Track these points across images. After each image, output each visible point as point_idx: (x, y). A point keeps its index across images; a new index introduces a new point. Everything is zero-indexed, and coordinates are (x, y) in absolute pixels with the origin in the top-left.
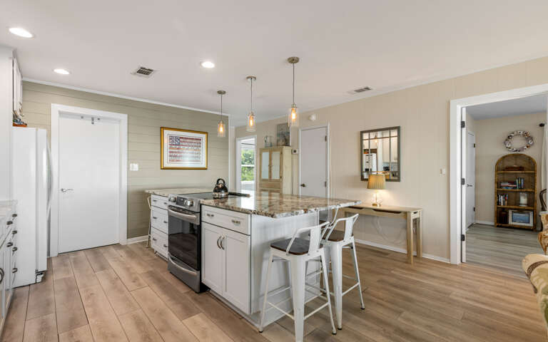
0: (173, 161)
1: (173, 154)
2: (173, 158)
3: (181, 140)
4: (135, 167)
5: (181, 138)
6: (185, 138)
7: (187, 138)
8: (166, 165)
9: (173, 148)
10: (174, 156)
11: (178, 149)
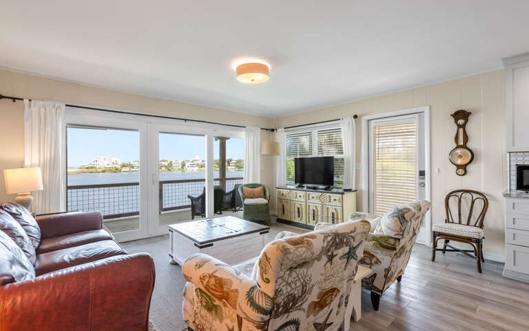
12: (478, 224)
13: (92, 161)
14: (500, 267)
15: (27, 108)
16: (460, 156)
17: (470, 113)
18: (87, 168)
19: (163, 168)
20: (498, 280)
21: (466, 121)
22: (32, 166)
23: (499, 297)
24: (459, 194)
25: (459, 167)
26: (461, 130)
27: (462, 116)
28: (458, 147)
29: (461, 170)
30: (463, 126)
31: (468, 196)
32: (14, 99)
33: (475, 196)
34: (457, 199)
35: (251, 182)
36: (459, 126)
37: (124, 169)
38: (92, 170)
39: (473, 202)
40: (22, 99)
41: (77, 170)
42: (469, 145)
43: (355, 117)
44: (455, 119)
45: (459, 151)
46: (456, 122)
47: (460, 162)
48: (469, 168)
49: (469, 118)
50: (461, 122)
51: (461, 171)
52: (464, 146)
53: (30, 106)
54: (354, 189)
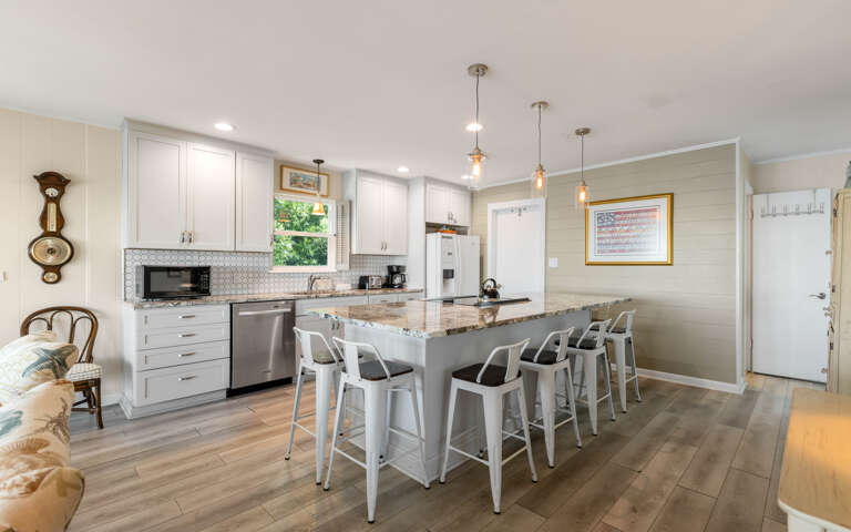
0: (603, 252)
1: (604, 242)
2: (604, 248)
3: (617, 216)
4: (553, 263)
5: (616, 213)
6: (625, 213)
7: (628, 212)
8: (592, 258)
9: (603, 232)
10: (603, 246)
11: (611, 232)
12: (84, 359)
14: (118, 410)
16: (51, 251)
17: (69, 181)
20: (129, 426)
21: (62, 193)
23: (147, 444)
24: (48, 315)
25: (47, 268)
26: (52, 207)
27: (52, 183)
28: (47, 234)
29: (51, 274)
30: (56, 200)
31: (65, 317)
33: (76, 315)
34: (45, 324)
36: (49, 199)
39: (73, 326)
42: (66, 232)
44: (41, 184)
45: (50, 242)
46: (43, 190)
47: (50, 260)
48: (65, 270)
49: (67, 188)
50: (52, 192)
51: (52, 276)
52: (57, 235)
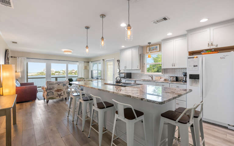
13: (43, 70)
15: (17, 59)
17: (120, 61)
18: (41, 73)
19: (73, 73)
22: (19, 72)
28: (118, 68)
32: (15, 57)
35: (80, 77)
36: (118, 64)
37: (56, 74)
38: (42, 74)
40: (16, 57)
41: (36, 74)
43: (103, 60)
44: (117, 62)
53: (18, 59)
54: (103, 78)
